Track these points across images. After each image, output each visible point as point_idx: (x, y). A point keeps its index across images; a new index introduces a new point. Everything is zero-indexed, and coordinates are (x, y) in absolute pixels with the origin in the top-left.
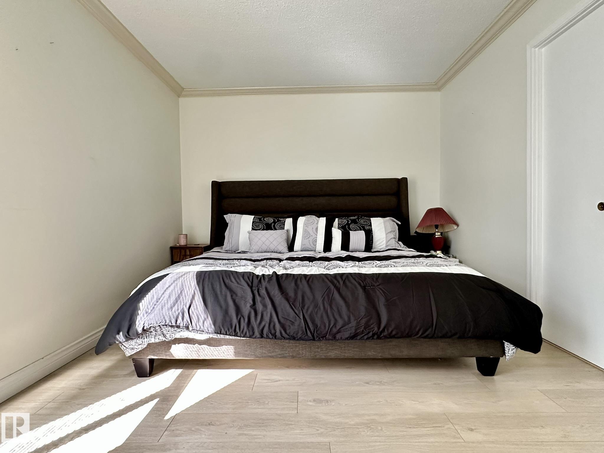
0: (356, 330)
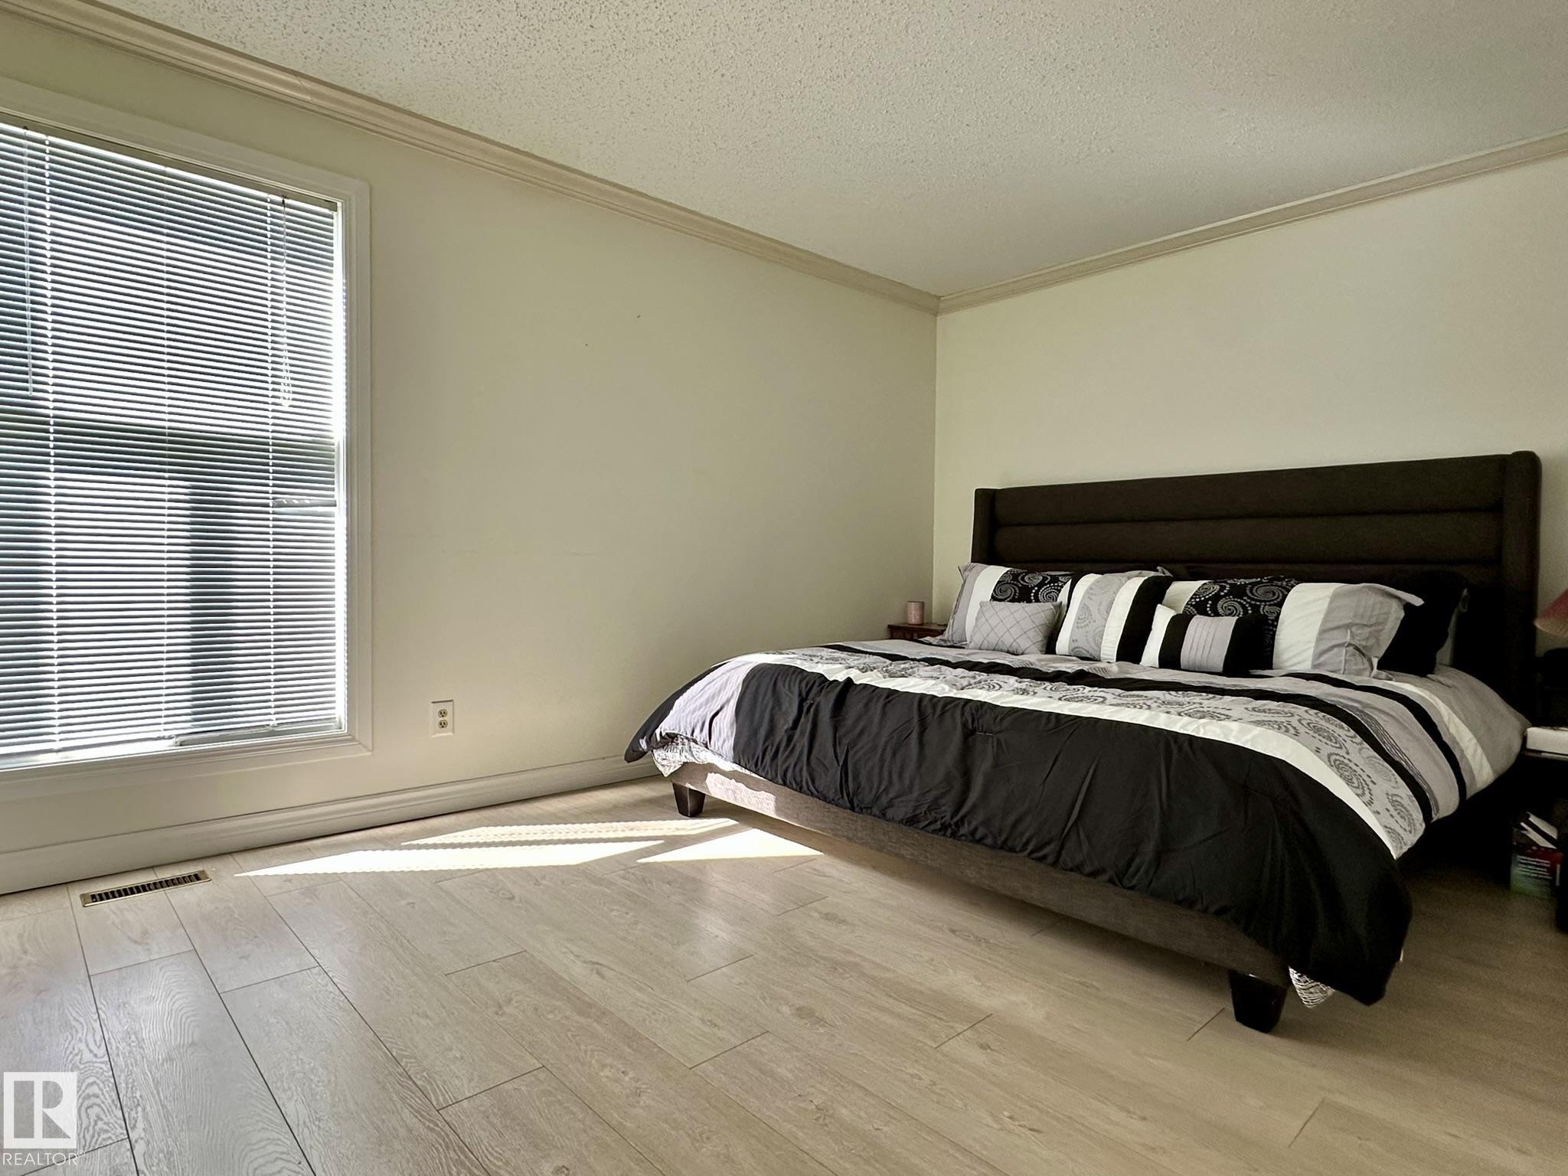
0: (916, 808)
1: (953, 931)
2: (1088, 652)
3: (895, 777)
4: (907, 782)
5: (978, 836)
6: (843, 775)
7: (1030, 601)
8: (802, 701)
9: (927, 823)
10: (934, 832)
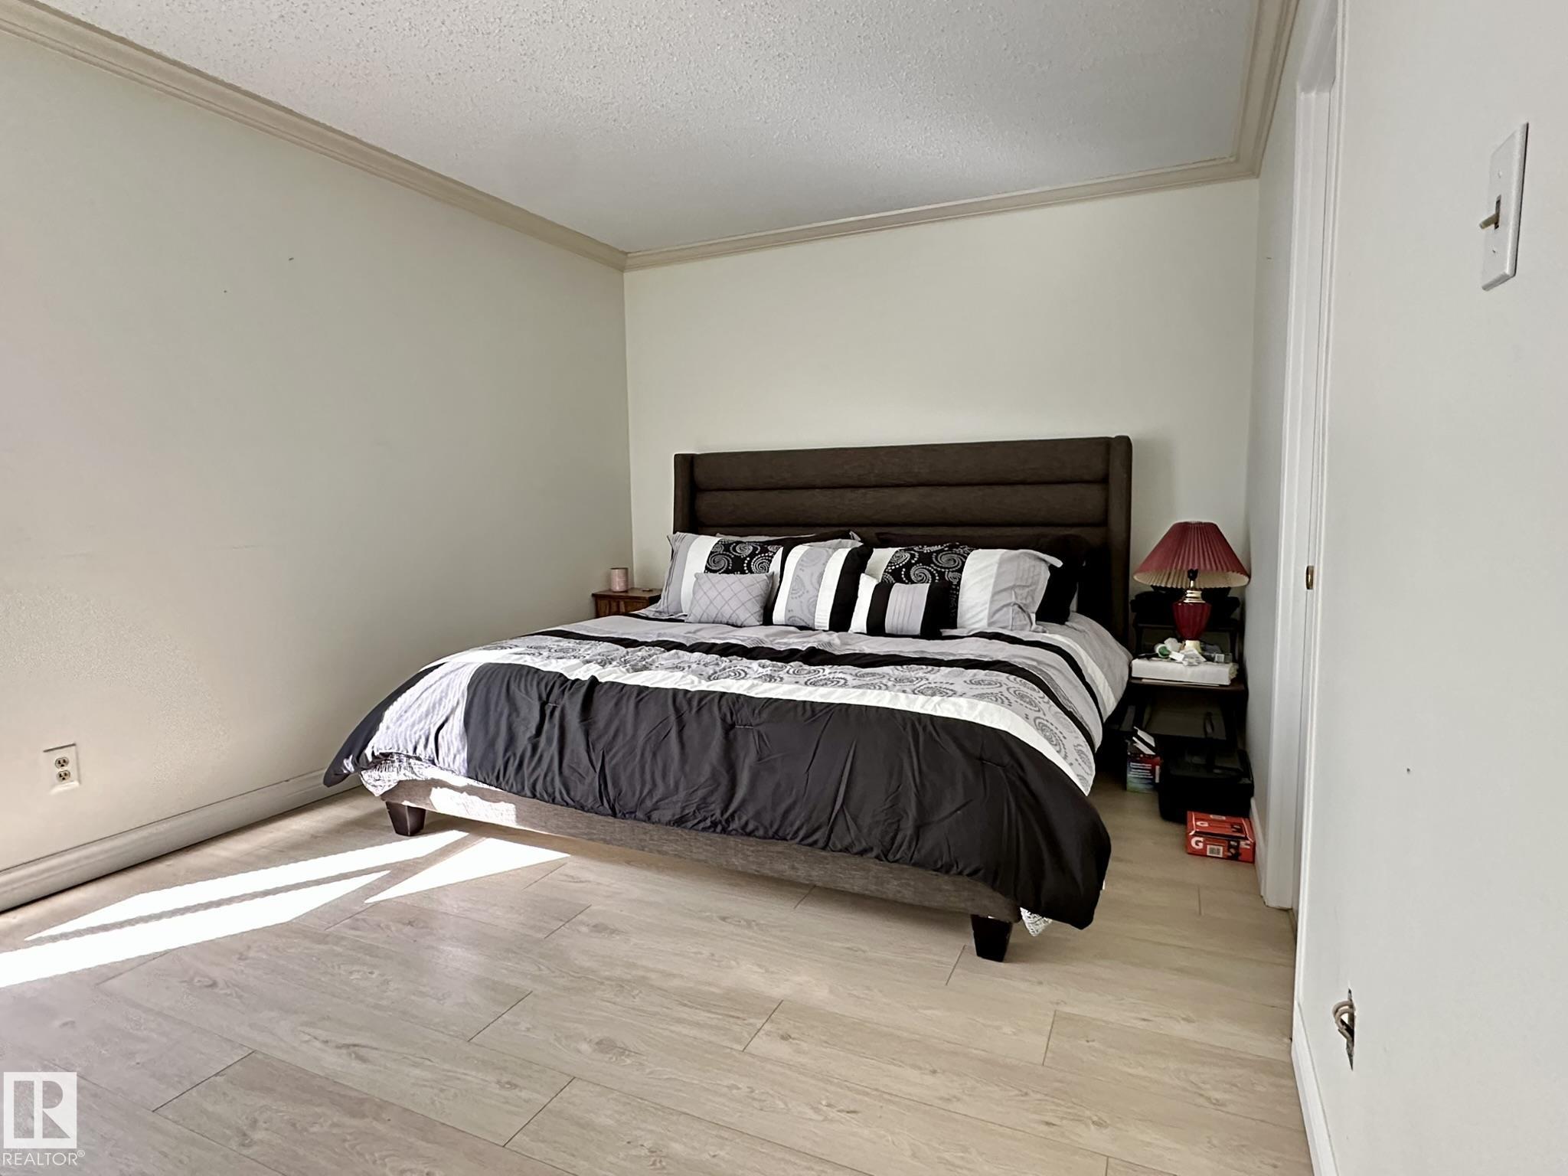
1: (724, 919)
2: (803, 621)
3: (659, 781)
4: (672, 783)
5: (750, 827)
6: (601, 782)
7: (743, 572)
8: (543, 705)
9: (696, 821)
10: (704, 829)
